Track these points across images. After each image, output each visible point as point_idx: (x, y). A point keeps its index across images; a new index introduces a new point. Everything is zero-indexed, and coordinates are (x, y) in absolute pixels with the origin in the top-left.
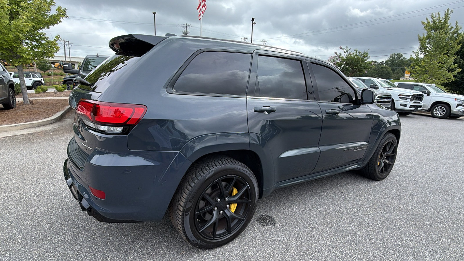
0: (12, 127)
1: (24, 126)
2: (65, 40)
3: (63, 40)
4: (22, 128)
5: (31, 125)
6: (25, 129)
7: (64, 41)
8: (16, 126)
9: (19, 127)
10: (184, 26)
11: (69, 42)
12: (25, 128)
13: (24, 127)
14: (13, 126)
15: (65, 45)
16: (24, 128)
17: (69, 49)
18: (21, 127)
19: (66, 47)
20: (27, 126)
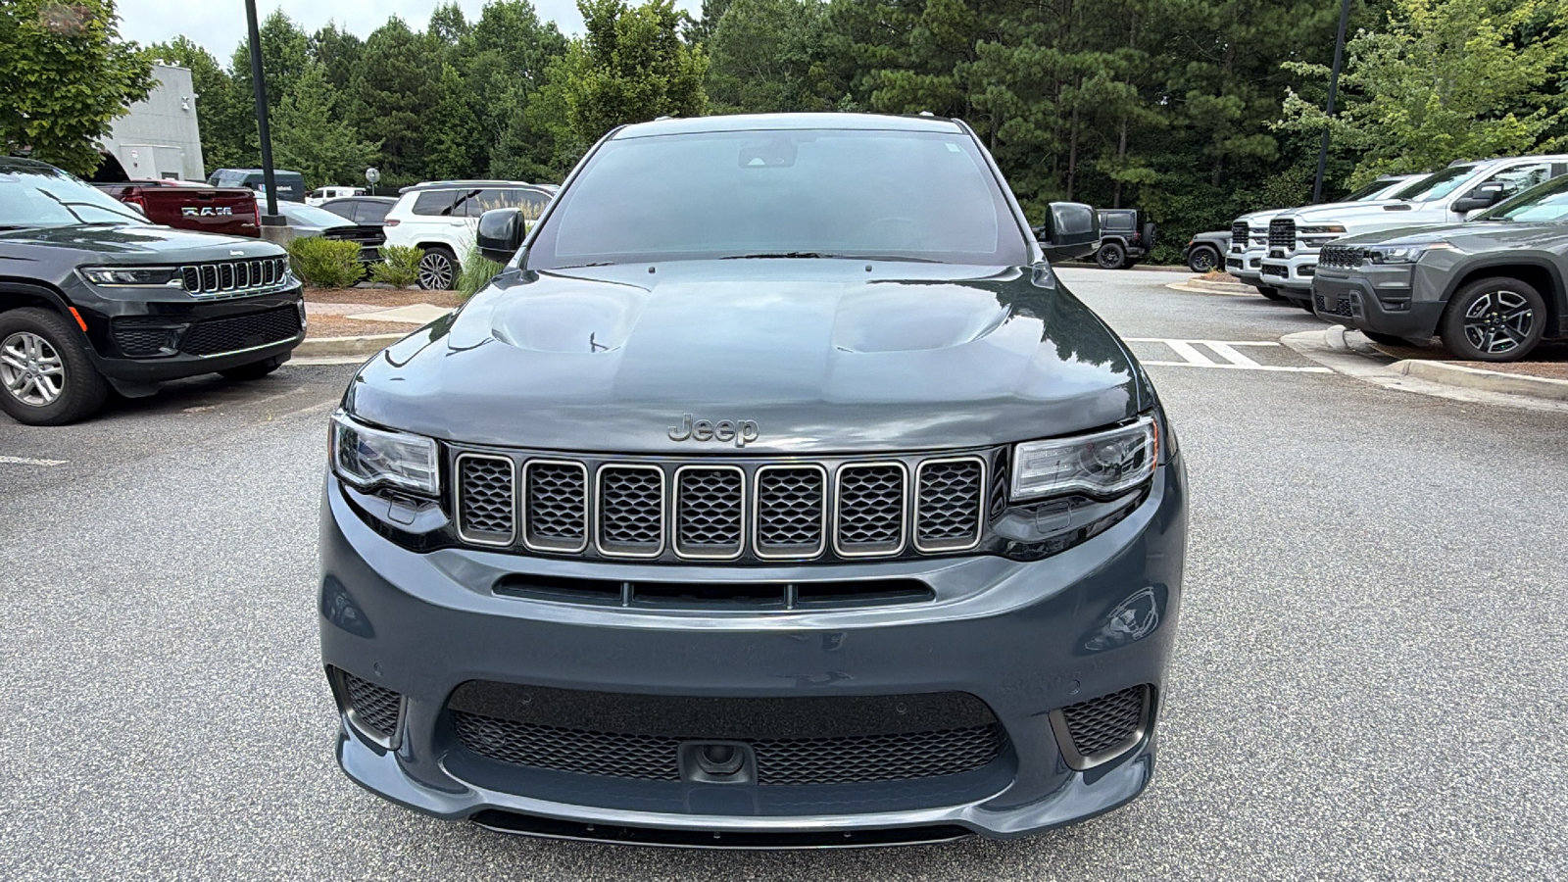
0: (1478, 377)
1: (1513, 382)
4: (1503, 388)
5: (1540, 387)
6: (1510, 393)
8: (1488, 375)
9: (1495, 383)
12: (1510, 389)
13: (1510, 386)
14: (1480, 375)
16: (1507, 389)
18: (1501, 382)
20: (1525, 384)
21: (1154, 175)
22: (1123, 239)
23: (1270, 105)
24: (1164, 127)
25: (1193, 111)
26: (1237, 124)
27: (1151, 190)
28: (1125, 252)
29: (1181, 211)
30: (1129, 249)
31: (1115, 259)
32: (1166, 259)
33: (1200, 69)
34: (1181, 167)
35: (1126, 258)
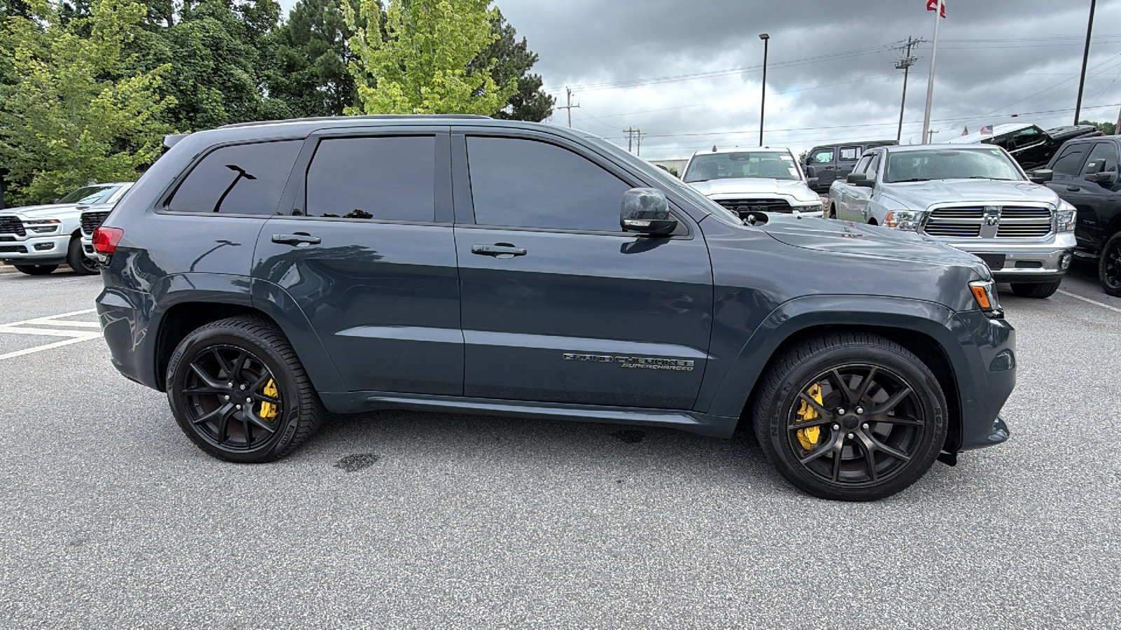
2: (632, 129)
3: (628, 129)
7: (631, 131)
10: (902, 46)
11: (639, 131)
15: (632, 139)
17: (639, 145)
19: (632, 142)
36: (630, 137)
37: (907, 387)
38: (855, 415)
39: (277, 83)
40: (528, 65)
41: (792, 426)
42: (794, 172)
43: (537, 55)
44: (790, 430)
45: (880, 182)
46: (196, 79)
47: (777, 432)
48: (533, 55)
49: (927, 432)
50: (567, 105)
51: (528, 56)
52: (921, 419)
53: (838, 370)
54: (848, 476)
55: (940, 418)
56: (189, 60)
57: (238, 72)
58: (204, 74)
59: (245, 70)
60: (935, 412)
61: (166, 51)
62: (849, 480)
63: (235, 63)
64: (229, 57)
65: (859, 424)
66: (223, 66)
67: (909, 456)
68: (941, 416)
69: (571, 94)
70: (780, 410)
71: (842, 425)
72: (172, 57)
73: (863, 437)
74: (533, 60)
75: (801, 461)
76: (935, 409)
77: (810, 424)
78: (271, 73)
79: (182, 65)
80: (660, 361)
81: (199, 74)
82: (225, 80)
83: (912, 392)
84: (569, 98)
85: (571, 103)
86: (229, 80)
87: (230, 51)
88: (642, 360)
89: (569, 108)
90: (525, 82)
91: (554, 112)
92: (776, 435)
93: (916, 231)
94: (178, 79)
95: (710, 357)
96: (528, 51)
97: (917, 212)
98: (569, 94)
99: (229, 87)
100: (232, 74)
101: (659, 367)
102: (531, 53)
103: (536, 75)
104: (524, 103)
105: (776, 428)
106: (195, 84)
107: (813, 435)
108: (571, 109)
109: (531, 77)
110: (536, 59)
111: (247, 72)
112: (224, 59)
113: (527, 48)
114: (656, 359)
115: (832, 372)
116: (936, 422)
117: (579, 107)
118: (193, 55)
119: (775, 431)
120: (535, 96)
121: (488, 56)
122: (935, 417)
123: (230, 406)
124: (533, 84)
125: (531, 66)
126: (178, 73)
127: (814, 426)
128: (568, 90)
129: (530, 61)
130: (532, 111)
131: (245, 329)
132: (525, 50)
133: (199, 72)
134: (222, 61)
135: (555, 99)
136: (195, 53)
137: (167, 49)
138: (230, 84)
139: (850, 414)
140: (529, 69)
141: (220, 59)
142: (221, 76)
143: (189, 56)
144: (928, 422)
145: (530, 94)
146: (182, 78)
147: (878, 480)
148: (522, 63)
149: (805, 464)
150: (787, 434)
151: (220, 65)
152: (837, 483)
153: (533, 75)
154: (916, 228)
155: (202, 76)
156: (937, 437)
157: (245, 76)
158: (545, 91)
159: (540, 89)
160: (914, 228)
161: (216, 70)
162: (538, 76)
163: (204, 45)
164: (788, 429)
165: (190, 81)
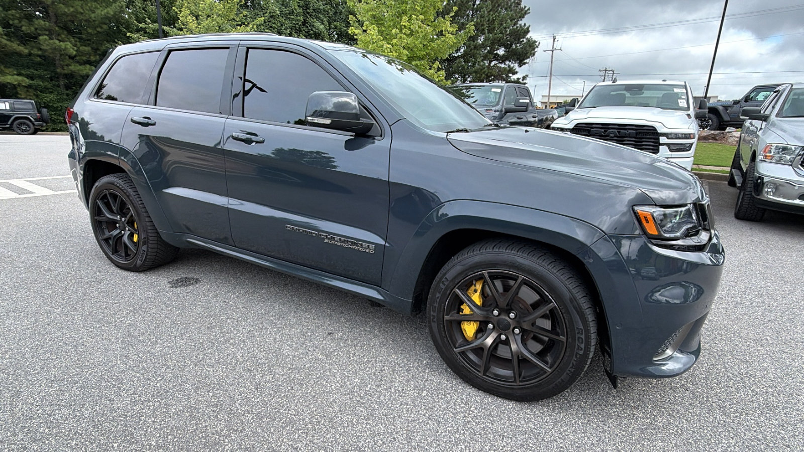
21: (27, 81)
22: (29, 117)
23: (89, 51)
24: (26, 54)
25: (44, 47)
26: (72, 58)
27: (26, 89)
28: (34, 124)
29: (50, 102)
30: (36, 123)
31: (28, 129)
32: (47, 129)
33: (45, 25)
34: (40, 77)
35: (35, 128)
36: (605, 75)
37: (552, 302)
38: (507, 318)
39: (341, 31)
40: (520, 17)
41: (448, 317)
42: (682, 103)
43: (529, 9)
44: (446, 320)
45: (773, 117)
46: (291, 29)
47: (435, 320)
48: (526, 9)
49: (568, 350)
50: (551, 49)
51: (522, 9)
52: (564, 336)
53: (488, 273)
54: (498, 373)
55: (582, 338)
56: (289, 16)
57: (318, 24)
58: (297, 26)
59: (322, 23)
60: (577, 332)
61: (276, 11)
62: (497, 376)
63: (316, 17)
64: (313, 14)
65: (512, 327)
66: (310, 20)
67: (550, 368)
68: (583, 336)
69: (556, 40)
70: (438, 300)
71: (496, 325)
72: (279, 15)
73: (513, 340)
74: (525, 13)
75: (455, 349)
76: (577, 328)
77: (468, 319)
78: (338, 24)
79: (285, 20)
80: (350, 242)
81: (294, 25)
82: (309, 29)
83: (555, 307)
84: (554, 43)
85: (555, 47)
86: (312, 30)
87: (314, 10)
88: (337, 238)
89: (553, 51)
90: (516, 30)
91: (536, 54)
92: (435, 321)
93: (791, 165)
94: (282, 29)
95: (387, 245)
96: (523, 5)
97: (797, 147)
98: (554, 39)
99: (311, 34)
100: (314, 25)
101: (350, 246)
102: (525, 7)
103: (525, 24)
104: (514, 46)
105: (434, 316)
106: (291, 32)
107: (470, 329)
108: (554, 51)
109: (521, 27)
110: (528, 12)
111: (323, 24)
112: (311, 16)
113: (522, 3)
114: (346, 239)
115: (483, 274)
116: (577, 341)
117: (561, 50)
118: (292, 13)
119: (434, 318)
120: (523, 41)
121: (488, 10)
122: (577, 337)
123: (118, 231)
124: (523, 31)
125: (523, 17)
126: (282, 25)
127: (471, 321)
128: (554, 37)
129: (523, 13)
130: (518, 53)
131: (120, 181)
132: (520, 4)
133: (294, 24)
134: (309, 17)
135: (539, 43)
136: (293, 12)
137: (277, 9)
138: (312, 32)
139: (503, 317)
140: (521, 20)
141: (308, 15)
142: (307, 27)
143: (289, 13)
144: (570, 340)
145: (519, 39)
146: (283, 28)
147: (521, 384)
148: (516, 15)
149: (459, 353)
150: (444, 323)
151: (308, 19)
152: (484, 376)
153: (523, 25)
154: (791, 163)
155: (295, 27)
156: (578, 357)
157: (322, 27)
158: (532, 37)
159: (528, 36)
160: (791, 162)
161: (304, 23)
162: (527, 25)
163: (299, 6)
164: (445, 319)
165: (288, 30)
